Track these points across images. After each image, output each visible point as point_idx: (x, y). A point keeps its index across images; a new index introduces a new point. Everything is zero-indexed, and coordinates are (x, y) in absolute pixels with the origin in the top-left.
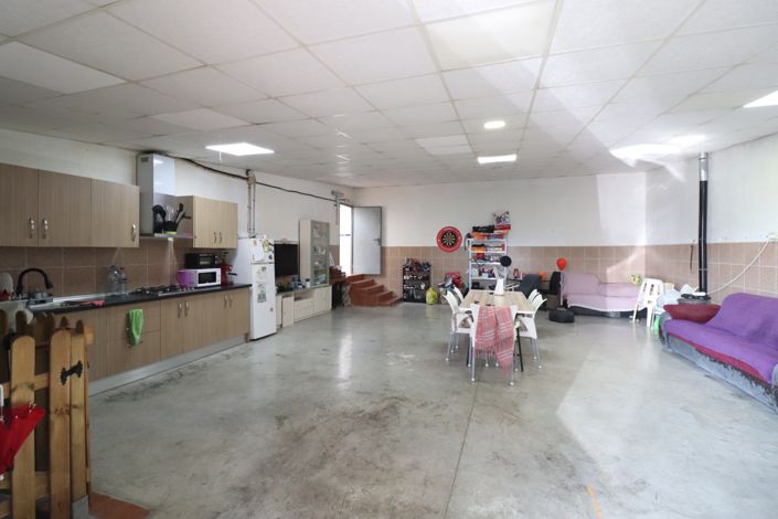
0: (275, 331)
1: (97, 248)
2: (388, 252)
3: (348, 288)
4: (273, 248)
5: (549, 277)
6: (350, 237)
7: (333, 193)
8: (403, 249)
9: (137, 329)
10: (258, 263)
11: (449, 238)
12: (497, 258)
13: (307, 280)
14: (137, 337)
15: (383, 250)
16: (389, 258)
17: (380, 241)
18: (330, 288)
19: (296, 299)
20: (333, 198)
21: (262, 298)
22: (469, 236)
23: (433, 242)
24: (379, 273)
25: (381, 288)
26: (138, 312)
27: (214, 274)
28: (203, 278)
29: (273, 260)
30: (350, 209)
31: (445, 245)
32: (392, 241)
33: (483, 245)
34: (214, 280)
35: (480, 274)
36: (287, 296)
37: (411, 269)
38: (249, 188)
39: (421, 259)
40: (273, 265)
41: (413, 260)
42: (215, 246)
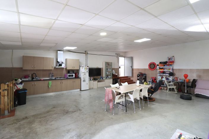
0: (88, 89)
1: (42, 70)
2: (134, 70)
3: (119, 80)
4: (88, 69)
5: (191, 81)
6: (124, 66)
7: (116, 54)
8: (138, 69)
9: (50, 85)
10: (83, 73)
11: (152, 66)
12: (168, 73)
13: (104, 77)
14: (50, 87)
15: (133, 70)
16: (134, 72)
17: (132, 67)
18: (112, 80)
19: (98, 82)
20: (116, 55)
21: (84, 81)
22: (158, 65)
23: (147, 67)
24: (131, 76)
25: (132, 81)
26: (50, 82)
27: (73, 75)
28: (69, 76)
29: (88, 72)
30: (124, 58)
31: (151, 68)
32: (135, 67)
33: (163, 68)
34: (73, 76)
35: (162, 78)
36: (95, 81)
37: (140, 75)
38: (86, 55)
39: (143, 72)
40: (88, 73)
41: (141, 73)
42: (73, 69)
